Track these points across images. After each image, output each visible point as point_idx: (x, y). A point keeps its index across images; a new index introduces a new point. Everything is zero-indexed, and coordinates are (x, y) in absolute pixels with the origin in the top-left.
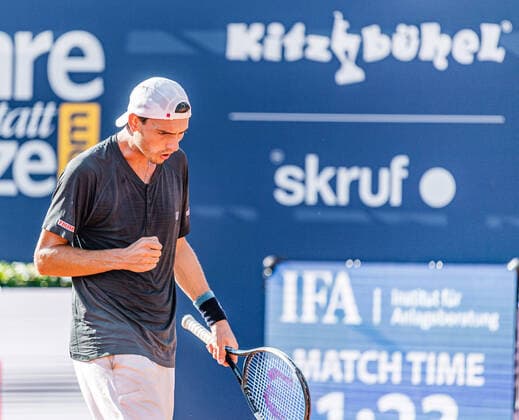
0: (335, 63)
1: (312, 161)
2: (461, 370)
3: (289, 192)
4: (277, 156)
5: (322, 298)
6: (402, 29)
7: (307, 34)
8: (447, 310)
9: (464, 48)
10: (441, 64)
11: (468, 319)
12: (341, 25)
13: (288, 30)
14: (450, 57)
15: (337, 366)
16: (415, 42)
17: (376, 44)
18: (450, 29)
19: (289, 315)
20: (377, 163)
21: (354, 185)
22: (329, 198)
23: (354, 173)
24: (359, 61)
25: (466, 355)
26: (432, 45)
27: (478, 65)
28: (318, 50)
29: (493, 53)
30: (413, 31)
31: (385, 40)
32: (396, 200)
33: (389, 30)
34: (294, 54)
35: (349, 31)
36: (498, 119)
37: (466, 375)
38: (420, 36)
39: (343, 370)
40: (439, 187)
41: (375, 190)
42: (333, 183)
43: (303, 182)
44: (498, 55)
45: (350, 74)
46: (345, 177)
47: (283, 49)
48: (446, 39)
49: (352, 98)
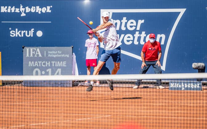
0: (20, 13)
1: (17, 30)
2: (62, 64)
3: (13, 35)
4: (10, 29)
5: (34, 52)
6: (33, 7)
7: (15, 8)
8: (59, 54)
9: (44, 10)
10: (40, 13)
11: (63, 55)
12: (21, 6)
13: (12, 8)
14: (41, 12)
15: (37, 64)
16: (35, 9)
17: (28, 10)
18: (41, 7)
19: (28, 55)
20: (29, 30)
21: (24, 33)
22: (20, 36)
23: (24, 31)
24: (25, 12)
25: (63, 62)
26: (38, 10)
27: (46, 13)
28: (17, 10)
29: (49, 11)
30: (35, 7)
31: (30, 9)
32: (32, 36)
33: (30, 7)
34: (13, 11)
35: (23, 7)
36: (51, 22)
37: (63, 65)
38: (36, 8)
39: (39, 65)
40: (40, 34)
41: (28, 34)
42: (21, 33)
43: (15, 33)
44: (50, 11)
45: (23, 15)
46: (23, 32)
47: (11, 10)
48: (40, 9)
49: (24, 19)
